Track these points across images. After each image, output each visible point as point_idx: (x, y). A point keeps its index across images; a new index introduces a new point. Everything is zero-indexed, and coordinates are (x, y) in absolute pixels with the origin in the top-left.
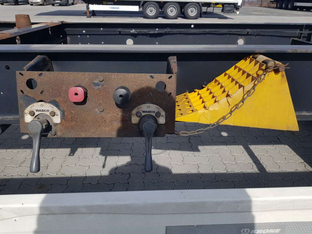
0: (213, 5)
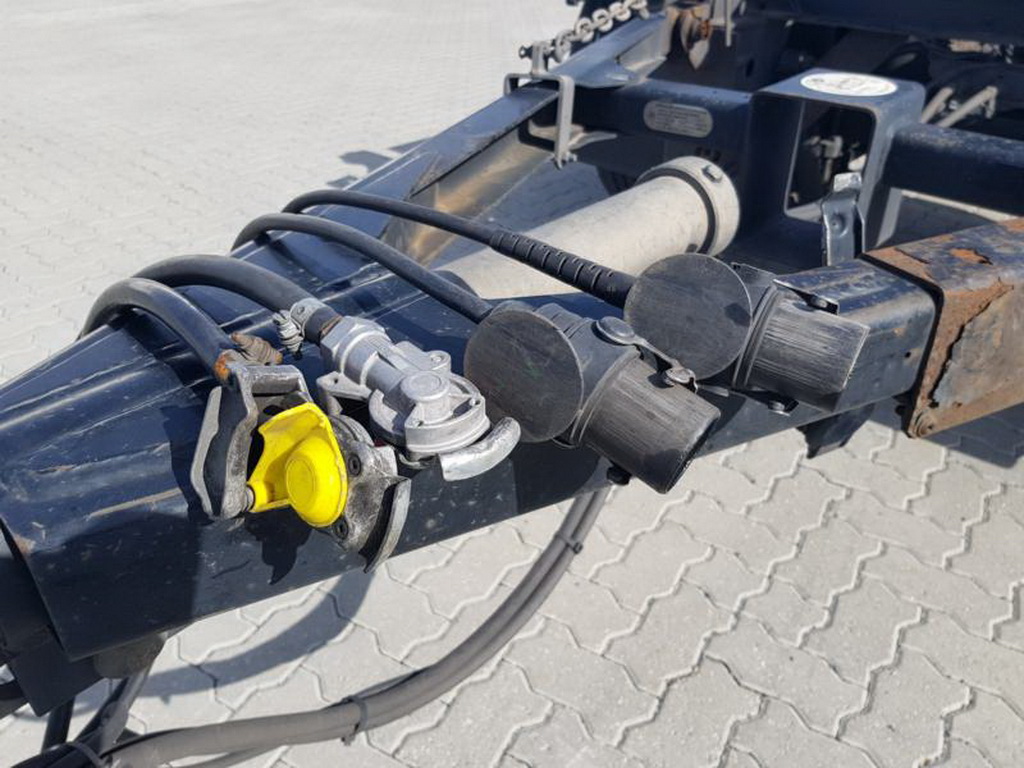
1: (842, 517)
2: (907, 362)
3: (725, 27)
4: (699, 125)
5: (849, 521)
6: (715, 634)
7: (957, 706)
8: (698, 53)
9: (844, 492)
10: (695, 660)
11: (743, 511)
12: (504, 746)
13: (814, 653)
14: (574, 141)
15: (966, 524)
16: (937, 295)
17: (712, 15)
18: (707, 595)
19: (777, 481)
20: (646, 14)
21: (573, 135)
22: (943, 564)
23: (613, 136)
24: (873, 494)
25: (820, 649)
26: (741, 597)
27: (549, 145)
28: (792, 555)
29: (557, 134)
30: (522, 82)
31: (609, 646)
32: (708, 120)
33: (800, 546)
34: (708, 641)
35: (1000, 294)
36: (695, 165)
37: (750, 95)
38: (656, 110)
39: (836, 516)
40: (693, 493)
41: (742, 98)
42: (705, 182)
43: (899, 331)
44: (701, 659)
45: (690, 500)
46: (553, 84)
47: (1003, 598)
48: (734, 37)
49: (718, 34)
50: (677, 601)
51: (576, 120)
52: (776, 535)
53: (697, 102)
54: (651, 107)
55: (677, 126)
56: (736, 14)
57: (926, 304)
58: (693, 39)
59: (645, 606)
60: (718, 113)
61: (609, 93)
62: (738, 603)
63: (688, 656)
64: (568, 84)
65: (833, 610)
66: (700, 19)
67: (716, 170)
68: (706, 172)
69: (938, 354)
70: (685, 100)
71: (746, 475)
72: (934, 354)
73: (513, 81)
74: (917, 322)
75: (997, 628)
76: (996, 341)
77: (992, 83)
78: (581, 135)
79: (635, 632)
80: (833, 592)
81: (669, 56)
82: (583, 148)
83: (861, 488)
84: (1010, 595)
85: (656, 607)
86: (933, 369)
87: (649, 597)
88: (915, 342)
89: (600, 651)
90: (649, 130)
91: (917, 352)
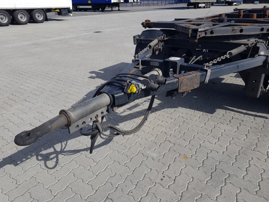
0: (53, 10)
1: (186, 122)
2: (177, 85)
3: (161, 48)
4: (157, 64)
5: (187, 123)
6: (167, 137)
7: (202, 143)
8: (157, 53)
9: (186, 119)
10: (164, 140)
11: (170, 123)
12: (138, 152)
13: (181, 138)
14: (141, 67)
15: (205, 122)
16: (178, 79)
17: (159, 47)
18: (165, 133)
19: (175, 118)
20: (149, 49)
21: (141, 66)
22: (201, 127)
23: (146, 66)
24: (190, 119)
25: (182, 138)
26: (170, 133)
27: (138, 68)
28: (178, 127)
29: (139, 66)
30: (134, 60)
31: (151, 140)
32: (158, 64)
33: (179, 126)
34: (166, 138)
35: (185, 78)
36: (157, 69)
37: (163, 60)
38: (152, 63)
39: (185, 122)
40: (162, 121)
41: (162, 61)
42: (158, 71)
43: (175, 82)
44: (165, 140)
45: (162, 122)
46: (139, 60)
47: (210, 130)
48: (162, 50)
49: (160, 49)
50: (161, 134)
51: (141, 65)
52: (175, 125)
53: (157, 62)
54: (151, 62)
55: (155, 65)
56: (162, 46)
57: (178, 80)
58: (156, 50)
59: (156, 135)
60: (159, 63)
61: (146, 61)
62: (170, 134)
63: (163, 140)
64: (140, 60)
65: (184, 134)
66: (157, 48)
67: (159, 70)
68: (158, 70)
69: (180, 84)
70: (155, 61)
71: (170, 118)
72: (179, 84)
73: (133, 60)
74: (177, 81)
75: (208, 134)
76: (185, 83)
77: (201, 55)
78: (142, 66)
79: (155, 138)
80: (184, 131)
81: (152, 53)
82: (143, 68)
83: (189, 118)
84: (211, 130)
85: (158, 135)
86: (179, 86)
87: (157, 134)
88: (177, 83)
89: (150, 141)
90: (151, 65)
91: (178, 84)
